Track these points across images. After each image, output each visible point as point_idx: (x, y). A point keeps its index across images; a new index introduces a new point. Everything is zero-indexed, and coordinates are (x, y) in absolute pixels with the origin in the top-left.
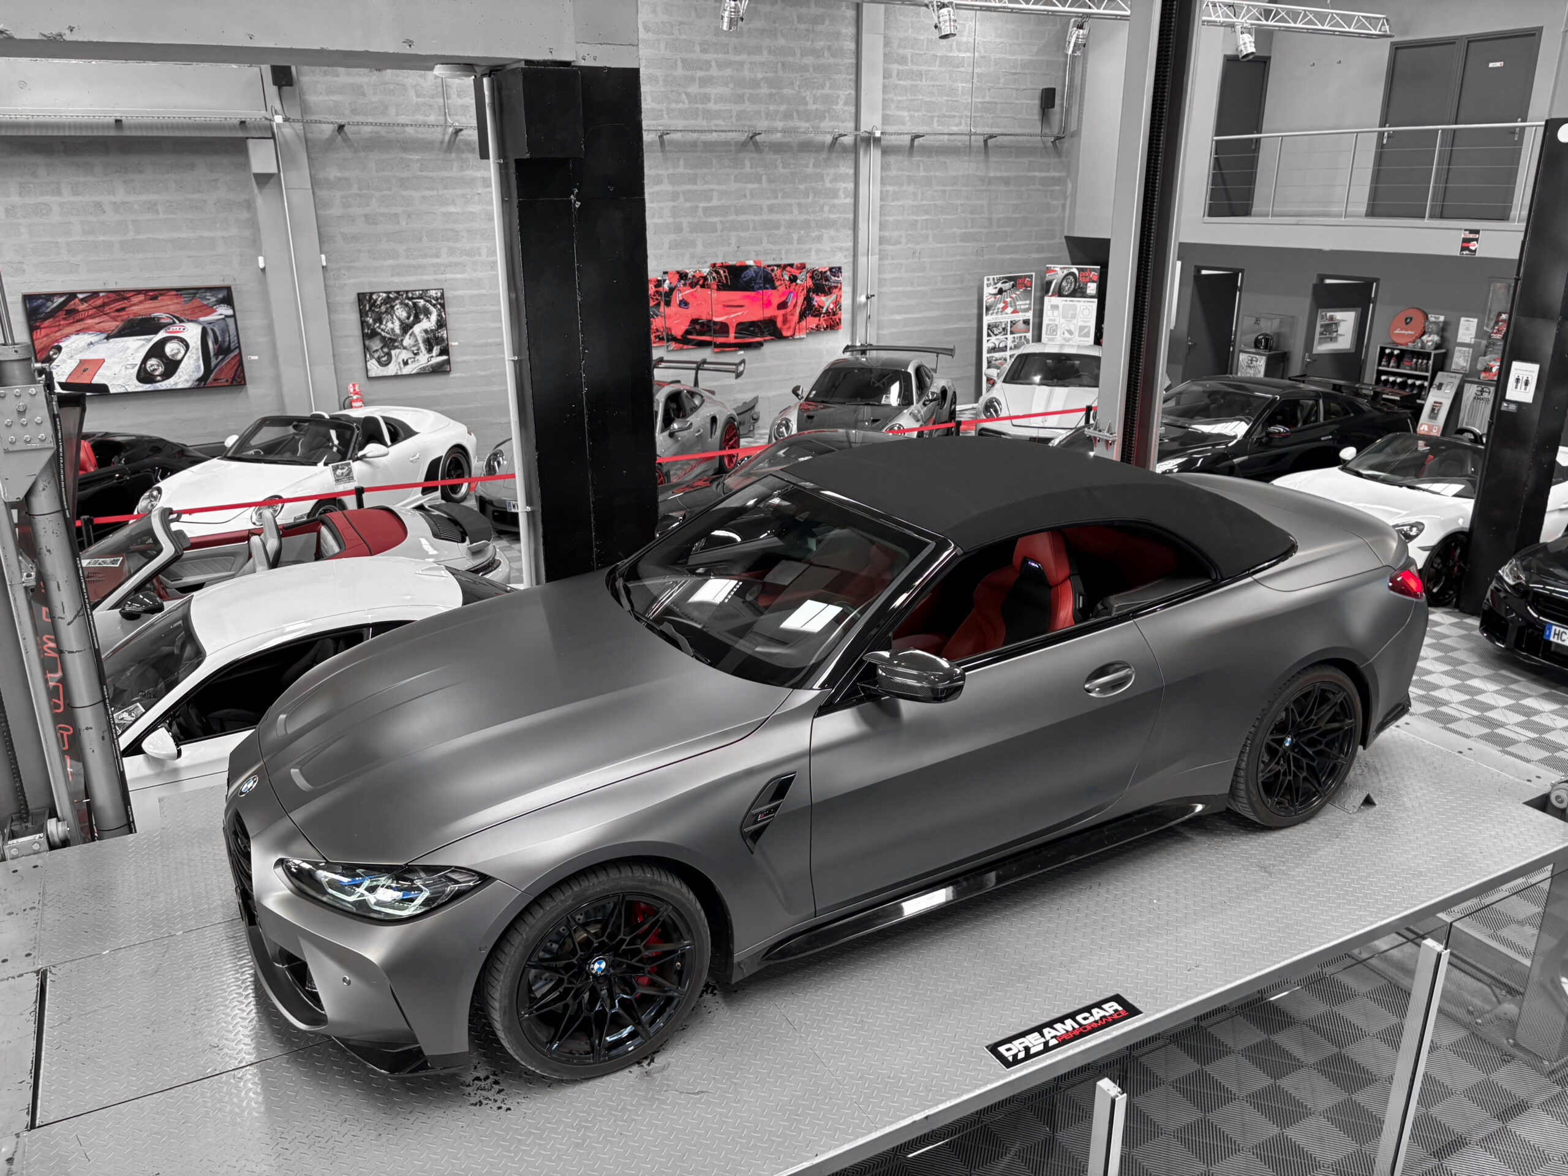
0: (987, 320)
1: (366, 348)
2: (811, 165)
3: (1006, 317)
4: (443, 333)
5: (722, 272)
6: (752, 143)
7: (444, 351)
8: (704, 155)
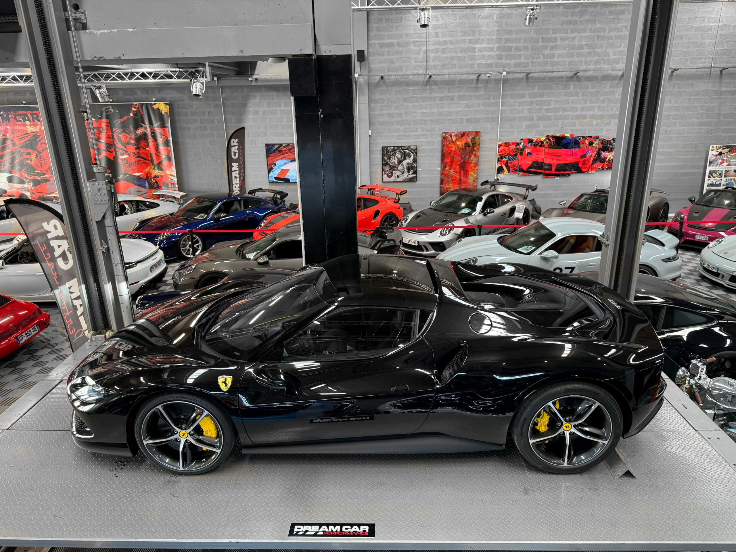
0: (709, 169)
1: (383, 170)
2: (608, 87)
3: (723, 168)
4: (415, 165)
5: (551, 139)
6: (576, 77)
7: (415, 172)
8: (549, 83)
